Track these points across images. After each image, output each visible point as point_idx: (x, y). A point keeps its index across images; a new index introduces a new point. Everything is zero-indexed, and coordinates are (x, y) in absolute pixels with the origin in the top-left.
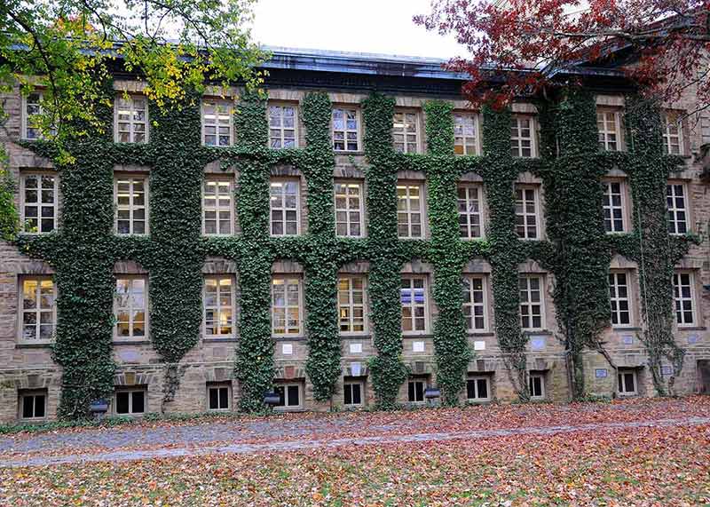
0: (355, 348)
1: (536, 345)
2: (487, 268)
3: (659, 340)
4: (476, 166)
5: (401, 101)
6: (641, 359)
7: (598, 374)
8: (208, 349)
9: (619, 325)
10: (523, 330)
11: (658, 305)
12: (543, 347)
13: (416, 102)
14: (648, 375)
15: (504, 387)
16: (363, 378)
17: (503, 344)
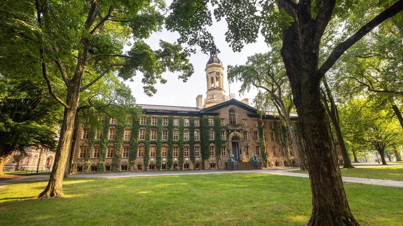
0: (164, 159)
1: (197, 159)
2: (189, 145)
3: (218, 159)
4: (188, 127)
5: (175, 117)
6: (215, 162)
7: (207, 165)
8: (138, 159)
9: (212, 156)
10: (195, 156)
11: (218, 153)
12: (198, 159)
13: (178, 117)
14: (216, 165)
15: (192, 166)
16: (165, 165)
17: (190, 159)
